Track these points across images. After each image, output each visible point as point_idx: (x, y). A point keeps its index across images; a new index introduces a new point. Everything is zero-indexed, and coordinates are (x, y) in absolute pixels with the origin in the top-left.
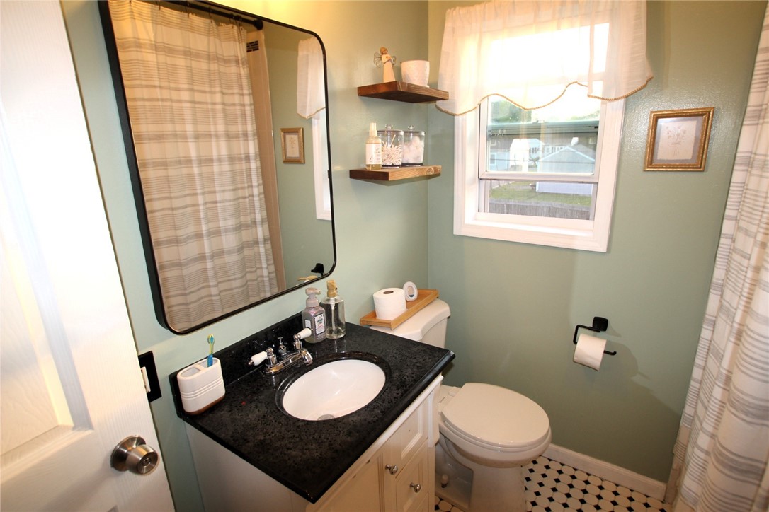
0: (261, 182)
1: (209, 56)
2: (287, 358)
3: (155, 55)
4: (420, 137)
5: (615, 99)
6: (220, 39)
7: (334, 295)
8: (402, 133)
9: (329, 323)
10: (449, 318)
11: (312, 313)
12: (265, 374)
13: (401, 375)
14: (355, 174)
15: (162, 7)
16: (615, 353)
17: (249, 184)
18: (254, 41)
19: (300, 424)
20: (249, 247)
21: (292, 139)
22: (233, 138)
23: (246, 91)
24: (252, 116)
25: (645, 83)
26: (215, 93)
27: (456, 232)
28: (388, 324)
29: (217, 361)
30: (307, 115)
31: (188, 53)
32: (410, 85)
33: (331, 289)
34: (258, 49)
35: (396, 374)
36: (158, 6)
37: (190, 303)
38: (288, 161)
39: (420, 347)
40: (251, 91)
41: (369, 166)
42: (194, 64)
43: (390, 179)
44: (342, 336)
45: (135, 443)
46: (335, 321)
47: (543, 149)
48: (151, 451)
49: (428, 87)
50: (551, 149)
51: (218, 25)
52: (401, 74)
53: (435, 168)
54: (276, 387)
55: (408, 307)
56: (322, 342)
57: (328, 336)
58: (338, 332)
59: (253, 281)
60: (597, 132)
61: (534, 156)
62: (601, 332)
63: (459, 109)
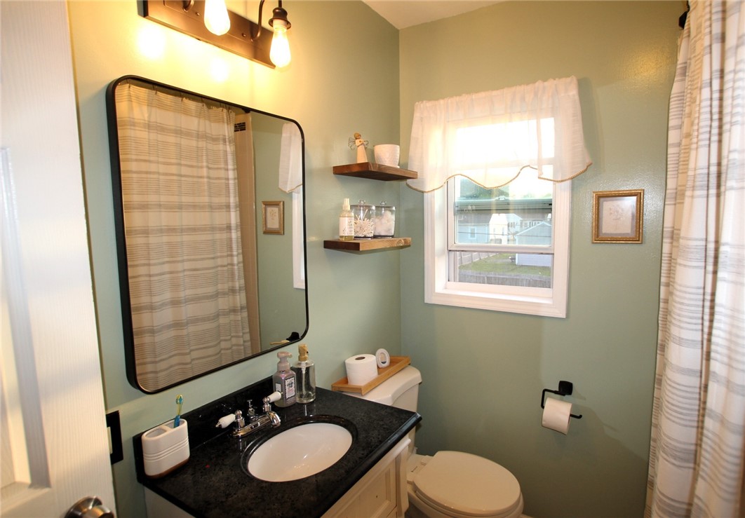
0: (240, 251)
1: (198, 134)
2: (255, 421)
3: (147, 133)
4: (391, 211)
5: (562, 181)
6: (209, 120)
7: (305, 359)
8: (374, 208)
9: (299, 388)
10: (420, 384)
11: (283, 376)
12: (232, 437)
13: (367, 437)
14: (329, 245)
15: (158, 92)
16: (580, 417)
17: (229, 253)
18: (242, 122)
19: (264, 485)
20: (224, 315)
21: (273, 213)
22: (216, 209)
23: (230, 166)
24: (235, 189)
25: (585, 168)
26: (202, 167)
27: (427, 300)
28: (359, 390)
29: (184, 422)
30: (288, 190)
31: (179, 132)
32: (380, 166)
33: (302, 352)
34: (245, 129)
35: (362, 436)
36: (154, 92)
37: (160, 371)
38: (268, 232)
39: (388, 410)
40: (236, 167)
41: (342, 237)
42: (184, 142)
43: (361, 250)
44: (312, 400)
45: (92, 504)
46: (305, 385)
47: (521, 223)
48: (108, 511)
49: (398, 167)
50: (528, 224)
51: (209, 108)
52: (374, 155)
53: (404, 240)
54: (243, 451)
55: (379, 374)
56: (292, 406)
57: (298, 400)
58: (308, 396)
59: (227, 349)
60: (551, 209)
61: (512, 230)
62: (566, 396)
63: (428, 187)
